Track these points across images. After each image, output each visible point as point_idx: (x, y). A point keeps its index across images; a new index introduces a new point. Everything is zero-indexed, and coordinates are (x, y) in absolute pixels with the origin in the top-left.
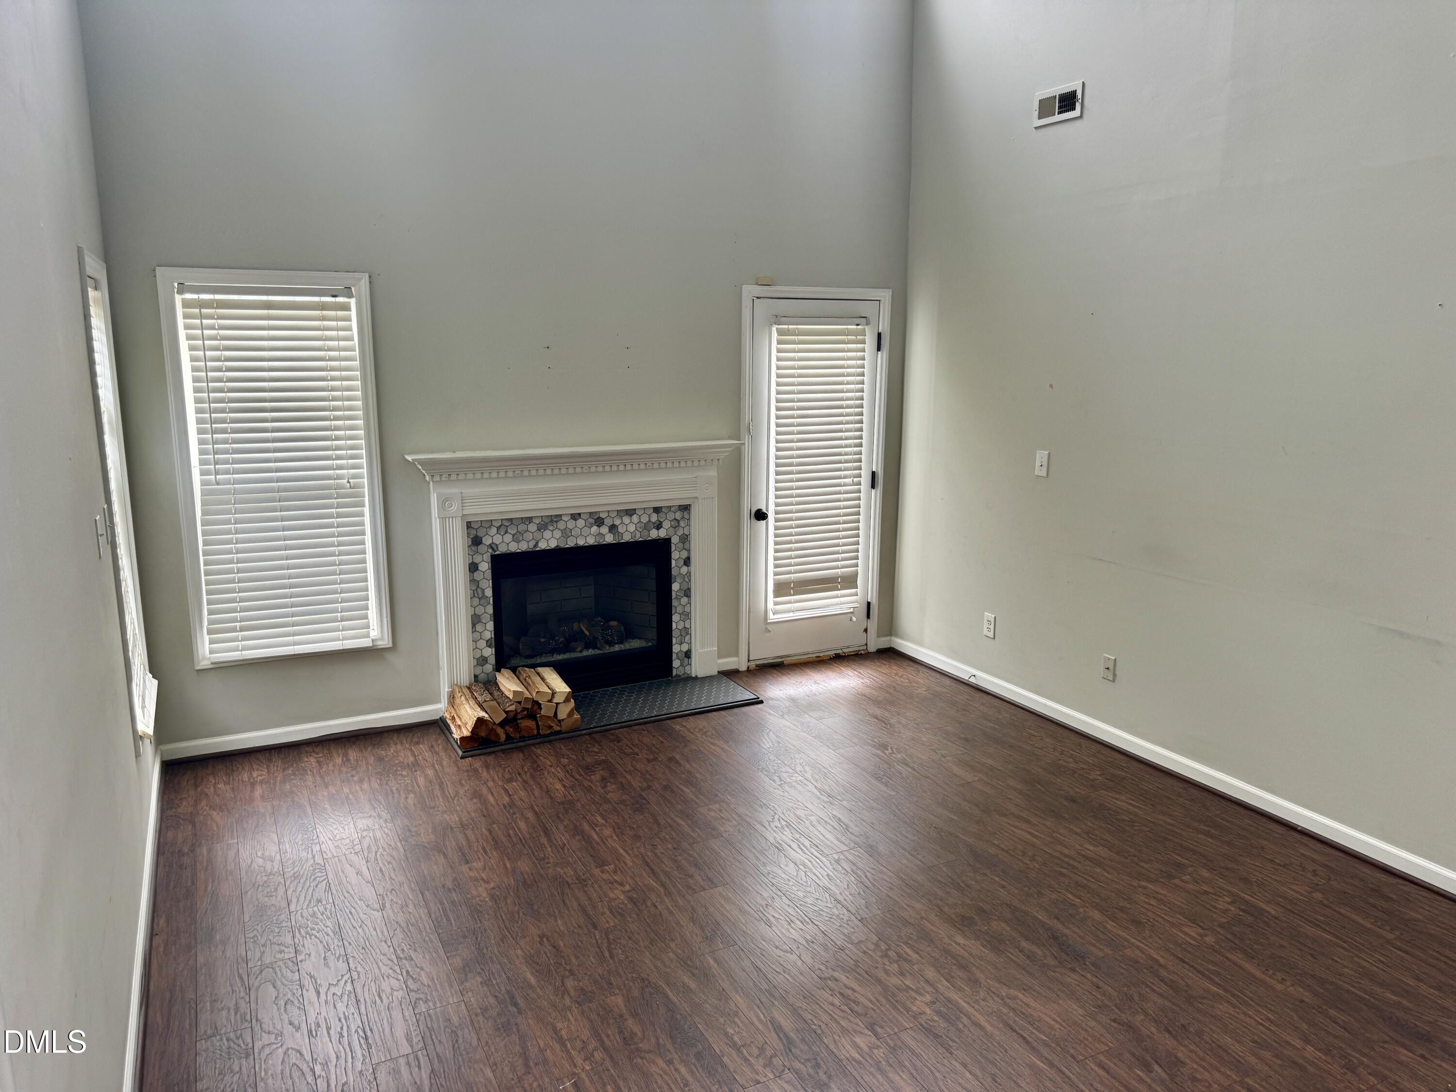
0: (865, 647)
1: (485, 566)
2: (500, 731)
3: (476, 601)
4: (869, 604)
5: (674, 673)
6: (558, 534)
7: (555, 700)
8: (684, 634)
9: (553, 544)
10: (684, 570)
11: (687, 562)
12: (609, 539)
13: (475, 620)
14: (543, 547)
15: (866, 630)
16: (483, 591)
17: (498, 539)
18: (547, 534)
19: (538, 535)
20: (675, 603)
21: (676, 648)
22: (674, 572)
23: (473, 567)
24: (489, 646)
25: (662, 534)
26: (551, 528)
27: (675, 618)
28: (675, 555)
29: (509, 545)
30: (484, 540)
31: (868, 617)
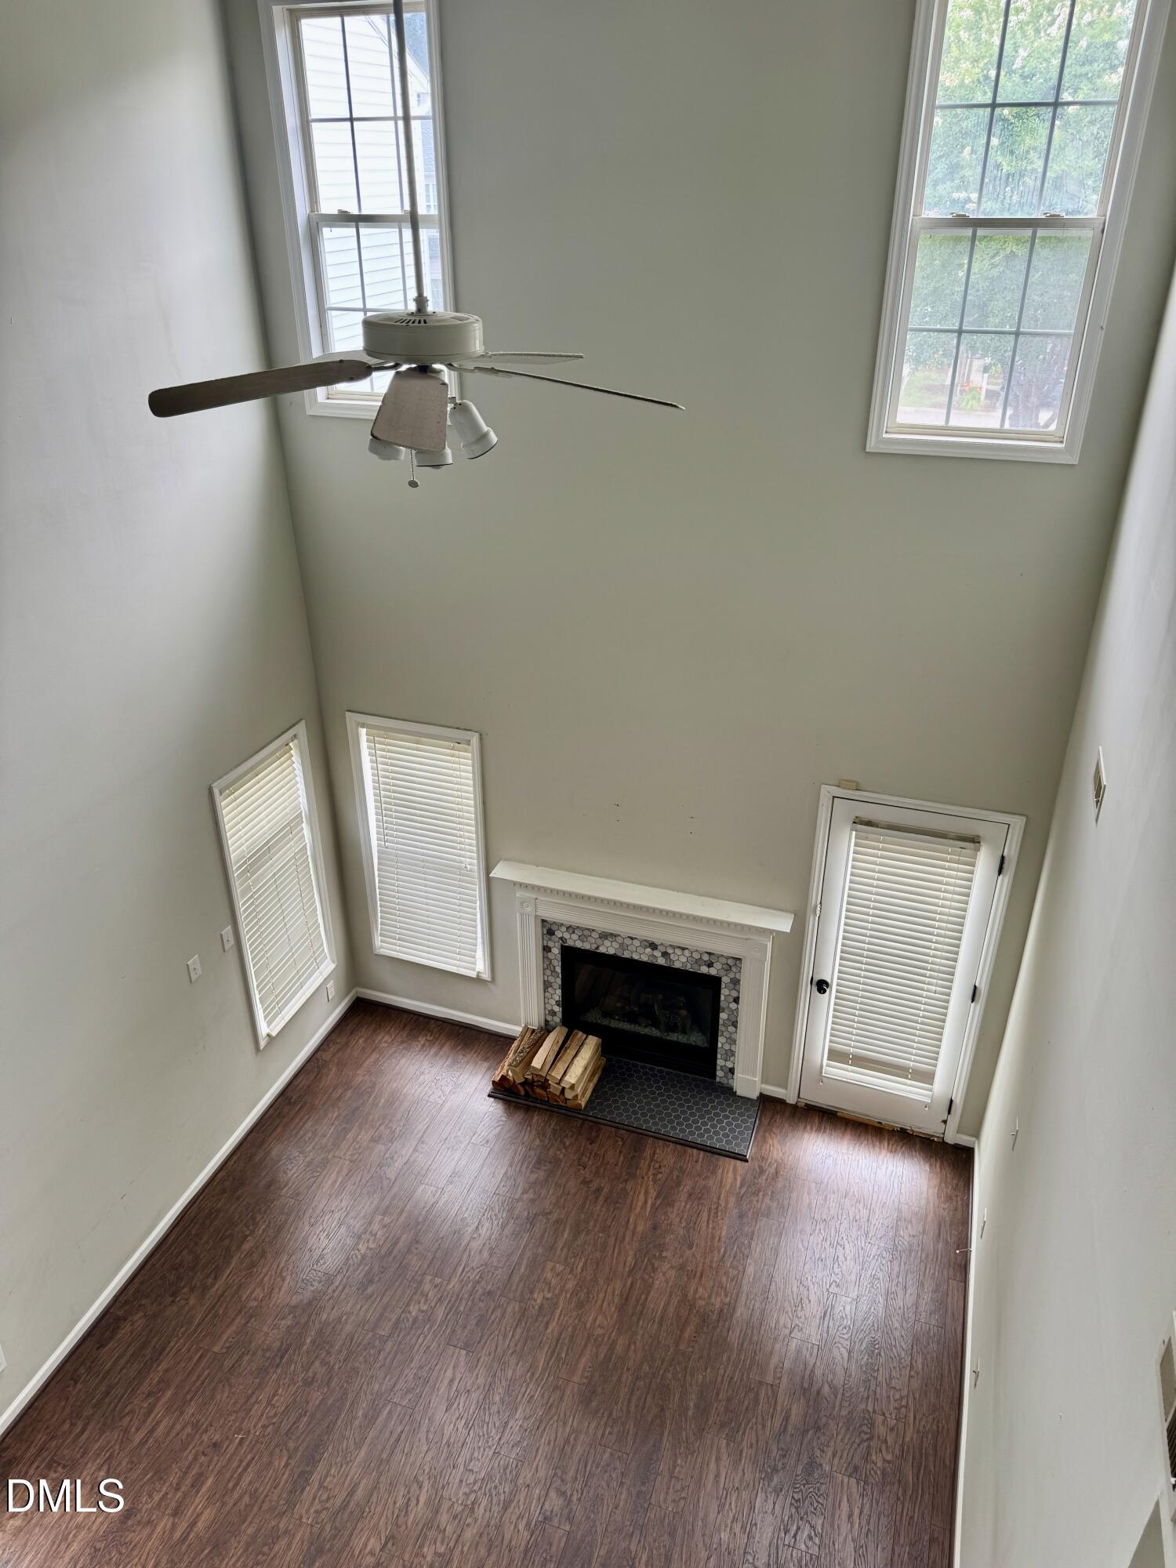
0: (942, 1136)
1: (556, 951)
2: (520, 1087)
3: (548, 972)
4: (951, 1101)
5: (718, 1079)
6: (617, 946)
7: (563, 1084)
8: (729, 1053)
9: (611, 951)
10: (733, 1006)
11: (736, 1000)
12: (661, 961)
13: (547, 985)
14: (603, 951)
15: (945, 1122)
16: (554, 967)
17: (567, 936)
18: (607, 943)
19: (599, 941)
20: (721, 1028)
21: (720, 1062)
22: (723, 1004)
23: (546, 949)
24: (558, 1005)
25: (713, 972)
26: (611, 939)
27: (721, 1040)
28: (724, 992)
29: (574, 941)
30: (556, 933)
31: (949, 1113)
